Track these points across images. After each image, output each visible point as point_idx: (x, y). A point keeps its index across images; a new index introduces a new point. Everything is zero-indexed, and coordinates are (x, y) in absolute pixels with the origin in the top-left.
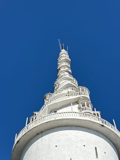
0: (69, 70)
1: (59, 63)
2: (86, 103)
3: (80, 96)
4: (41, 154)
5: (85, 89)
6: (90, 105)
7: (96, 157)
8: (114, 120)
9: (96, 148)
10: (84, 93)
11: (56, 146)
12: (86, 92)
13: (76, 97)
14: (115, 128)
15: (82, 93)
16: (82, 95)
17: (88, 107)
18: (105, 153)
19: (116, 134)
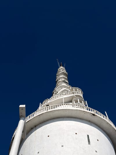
0: (66, 81)
1: (57, 77)
2: (78, 100)
3: (73, 95)
4: (34, 146)
5: (78, 89)
6: (83, 102)
7: (88, 143)
8: (106, 112)
9: (88, 136)
10: (78, 92)
11: (48, 136)
12: (79, 91)
13: (69, 96)
14: (107, 118)
15: (75, 92)
16: (75, 94)
17: (81, 103)
18: (98, 140)
19: (108, 123)
